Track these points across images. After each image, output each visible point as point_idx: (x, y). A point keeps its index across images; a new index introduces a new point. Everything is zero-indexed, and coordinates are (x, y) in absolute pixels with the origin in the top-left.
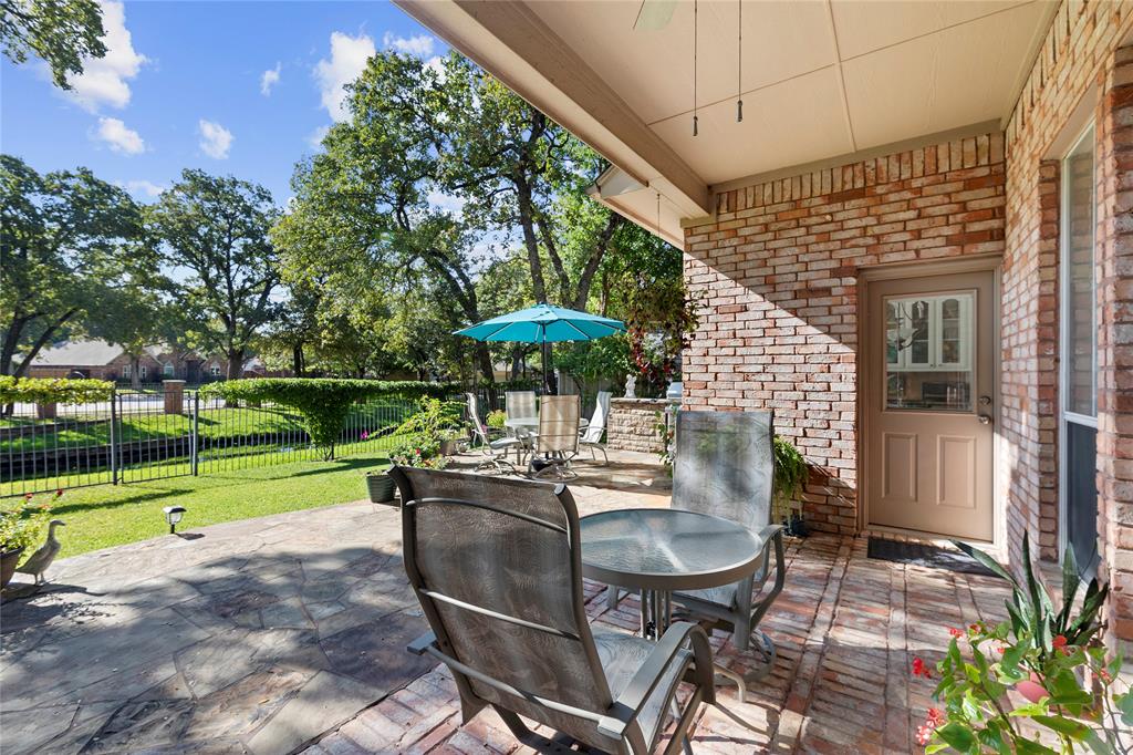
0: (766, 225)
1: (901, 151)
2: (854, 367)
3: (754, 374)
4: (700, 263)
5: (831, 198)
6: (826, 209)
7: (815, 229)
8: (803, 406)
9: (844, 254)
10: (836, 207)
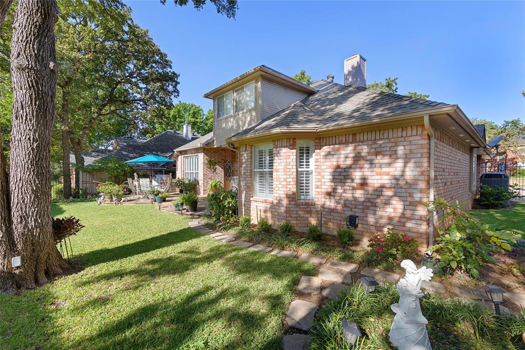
0: (214, 152)
2: (223, 172)
3: (213, 173)
4: (205, 156)
7: (220, 154)
8: (218, 177)
10: (222, 151)
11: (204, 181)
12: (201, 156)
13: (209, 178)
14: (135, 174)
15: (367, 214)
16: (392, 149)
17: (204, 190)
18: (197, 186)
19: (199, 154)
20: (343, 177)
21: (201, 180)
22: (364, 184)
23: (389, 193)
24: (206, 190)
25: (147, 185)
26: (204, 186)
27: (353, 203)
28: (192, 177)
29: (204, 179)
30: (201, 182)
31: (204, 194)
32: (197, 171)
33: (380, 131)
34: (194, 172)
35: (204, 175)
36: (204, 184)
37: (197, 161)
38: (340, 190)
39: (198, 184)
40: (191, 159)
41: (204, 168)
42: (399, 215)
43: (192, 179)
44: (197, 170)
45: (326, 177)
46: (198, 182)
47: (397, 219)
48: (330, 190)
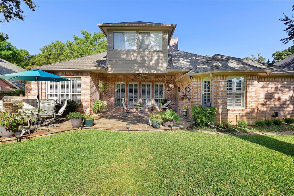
12: (86, 79)
15: (280, 111)
16: (289, 85)
19: (83, 77)
20: (269, 96)
21: (87, 101)
22: (279, 99)
23: (288, 102)
27: (274, 107)
30: (86, 104)
33: (285, 78)
38: (268, 102)
42: (292, 110)
45: (261, 96)
47: (291, 111)
48: (263, 102)
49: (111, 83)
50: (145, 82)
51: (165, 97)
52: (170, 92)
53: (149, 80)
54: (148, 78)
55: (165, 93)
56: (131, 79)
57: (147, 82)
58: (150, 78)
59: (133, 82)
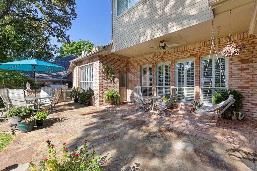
0: (110, 60)
1: (123, 57)
2: (119, 82)
3: (109, 83)
4: (101, 64)
5: (117, 60)
6: (116, 61)
7: (115, 63)
8: (114, 87)
9: (118, 67)
10: (117, 61)
11: (100, 91)
12: (96, 64)
13: (105, 88)
14: (28, 84)
17: (100, 101)
18: (93, 97)
19: (94, 63)
21: (97, 90)
24: (102, 101)
25: (20, 97)
26: (100, 97)
28: (87, 86)
29: (100, 89)
30: (96, 93)
31: (99, 106)
32: (91, 81)
34: (89, 81)
35: (99, 84)
36: (99, 94)
37: (91, 71)
39: (93, 94)
40: (86, 70)
41: (100, 77)
43: (87, 89)
44: (91, 79)
46: (93, 92)
49: (137, 67)
50: (182, 58)
51: (230, 85)
52: (248, 74)
53: (188, 54)
54: (187, 51)
55: (230, 76)
56: (160, 58)
57: (186, 57)
58: (193, 50)
59: (162, 61)
